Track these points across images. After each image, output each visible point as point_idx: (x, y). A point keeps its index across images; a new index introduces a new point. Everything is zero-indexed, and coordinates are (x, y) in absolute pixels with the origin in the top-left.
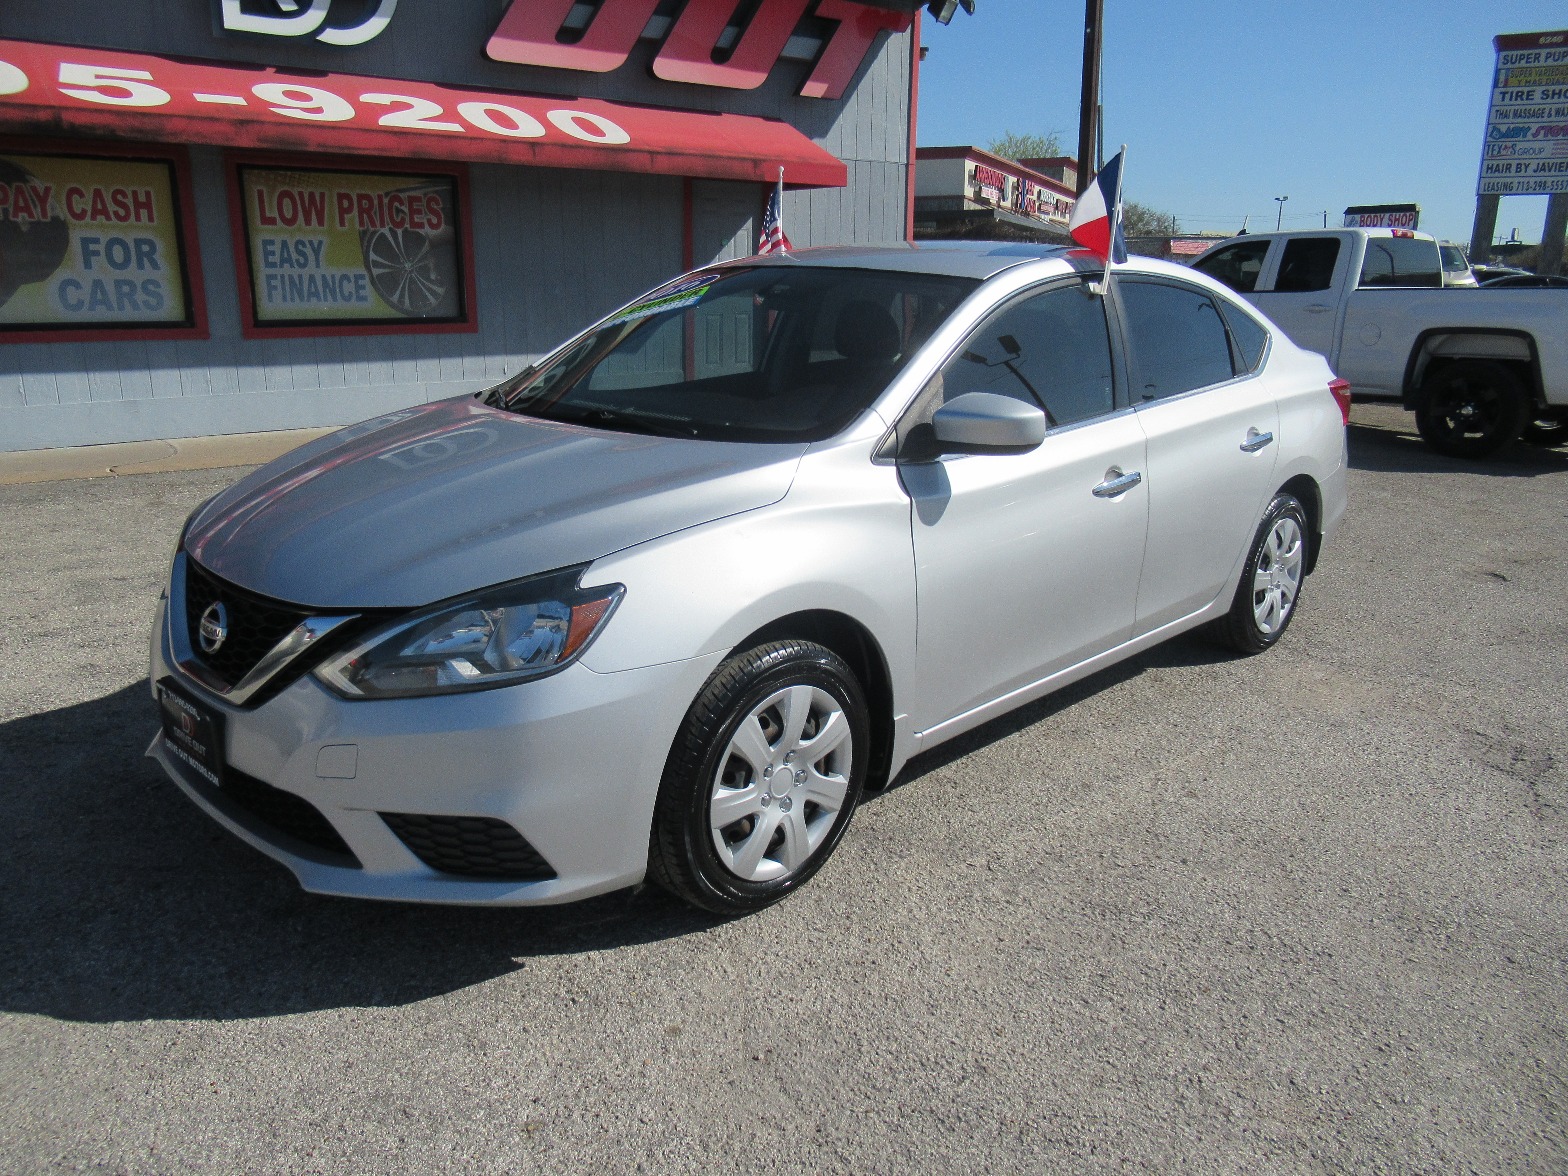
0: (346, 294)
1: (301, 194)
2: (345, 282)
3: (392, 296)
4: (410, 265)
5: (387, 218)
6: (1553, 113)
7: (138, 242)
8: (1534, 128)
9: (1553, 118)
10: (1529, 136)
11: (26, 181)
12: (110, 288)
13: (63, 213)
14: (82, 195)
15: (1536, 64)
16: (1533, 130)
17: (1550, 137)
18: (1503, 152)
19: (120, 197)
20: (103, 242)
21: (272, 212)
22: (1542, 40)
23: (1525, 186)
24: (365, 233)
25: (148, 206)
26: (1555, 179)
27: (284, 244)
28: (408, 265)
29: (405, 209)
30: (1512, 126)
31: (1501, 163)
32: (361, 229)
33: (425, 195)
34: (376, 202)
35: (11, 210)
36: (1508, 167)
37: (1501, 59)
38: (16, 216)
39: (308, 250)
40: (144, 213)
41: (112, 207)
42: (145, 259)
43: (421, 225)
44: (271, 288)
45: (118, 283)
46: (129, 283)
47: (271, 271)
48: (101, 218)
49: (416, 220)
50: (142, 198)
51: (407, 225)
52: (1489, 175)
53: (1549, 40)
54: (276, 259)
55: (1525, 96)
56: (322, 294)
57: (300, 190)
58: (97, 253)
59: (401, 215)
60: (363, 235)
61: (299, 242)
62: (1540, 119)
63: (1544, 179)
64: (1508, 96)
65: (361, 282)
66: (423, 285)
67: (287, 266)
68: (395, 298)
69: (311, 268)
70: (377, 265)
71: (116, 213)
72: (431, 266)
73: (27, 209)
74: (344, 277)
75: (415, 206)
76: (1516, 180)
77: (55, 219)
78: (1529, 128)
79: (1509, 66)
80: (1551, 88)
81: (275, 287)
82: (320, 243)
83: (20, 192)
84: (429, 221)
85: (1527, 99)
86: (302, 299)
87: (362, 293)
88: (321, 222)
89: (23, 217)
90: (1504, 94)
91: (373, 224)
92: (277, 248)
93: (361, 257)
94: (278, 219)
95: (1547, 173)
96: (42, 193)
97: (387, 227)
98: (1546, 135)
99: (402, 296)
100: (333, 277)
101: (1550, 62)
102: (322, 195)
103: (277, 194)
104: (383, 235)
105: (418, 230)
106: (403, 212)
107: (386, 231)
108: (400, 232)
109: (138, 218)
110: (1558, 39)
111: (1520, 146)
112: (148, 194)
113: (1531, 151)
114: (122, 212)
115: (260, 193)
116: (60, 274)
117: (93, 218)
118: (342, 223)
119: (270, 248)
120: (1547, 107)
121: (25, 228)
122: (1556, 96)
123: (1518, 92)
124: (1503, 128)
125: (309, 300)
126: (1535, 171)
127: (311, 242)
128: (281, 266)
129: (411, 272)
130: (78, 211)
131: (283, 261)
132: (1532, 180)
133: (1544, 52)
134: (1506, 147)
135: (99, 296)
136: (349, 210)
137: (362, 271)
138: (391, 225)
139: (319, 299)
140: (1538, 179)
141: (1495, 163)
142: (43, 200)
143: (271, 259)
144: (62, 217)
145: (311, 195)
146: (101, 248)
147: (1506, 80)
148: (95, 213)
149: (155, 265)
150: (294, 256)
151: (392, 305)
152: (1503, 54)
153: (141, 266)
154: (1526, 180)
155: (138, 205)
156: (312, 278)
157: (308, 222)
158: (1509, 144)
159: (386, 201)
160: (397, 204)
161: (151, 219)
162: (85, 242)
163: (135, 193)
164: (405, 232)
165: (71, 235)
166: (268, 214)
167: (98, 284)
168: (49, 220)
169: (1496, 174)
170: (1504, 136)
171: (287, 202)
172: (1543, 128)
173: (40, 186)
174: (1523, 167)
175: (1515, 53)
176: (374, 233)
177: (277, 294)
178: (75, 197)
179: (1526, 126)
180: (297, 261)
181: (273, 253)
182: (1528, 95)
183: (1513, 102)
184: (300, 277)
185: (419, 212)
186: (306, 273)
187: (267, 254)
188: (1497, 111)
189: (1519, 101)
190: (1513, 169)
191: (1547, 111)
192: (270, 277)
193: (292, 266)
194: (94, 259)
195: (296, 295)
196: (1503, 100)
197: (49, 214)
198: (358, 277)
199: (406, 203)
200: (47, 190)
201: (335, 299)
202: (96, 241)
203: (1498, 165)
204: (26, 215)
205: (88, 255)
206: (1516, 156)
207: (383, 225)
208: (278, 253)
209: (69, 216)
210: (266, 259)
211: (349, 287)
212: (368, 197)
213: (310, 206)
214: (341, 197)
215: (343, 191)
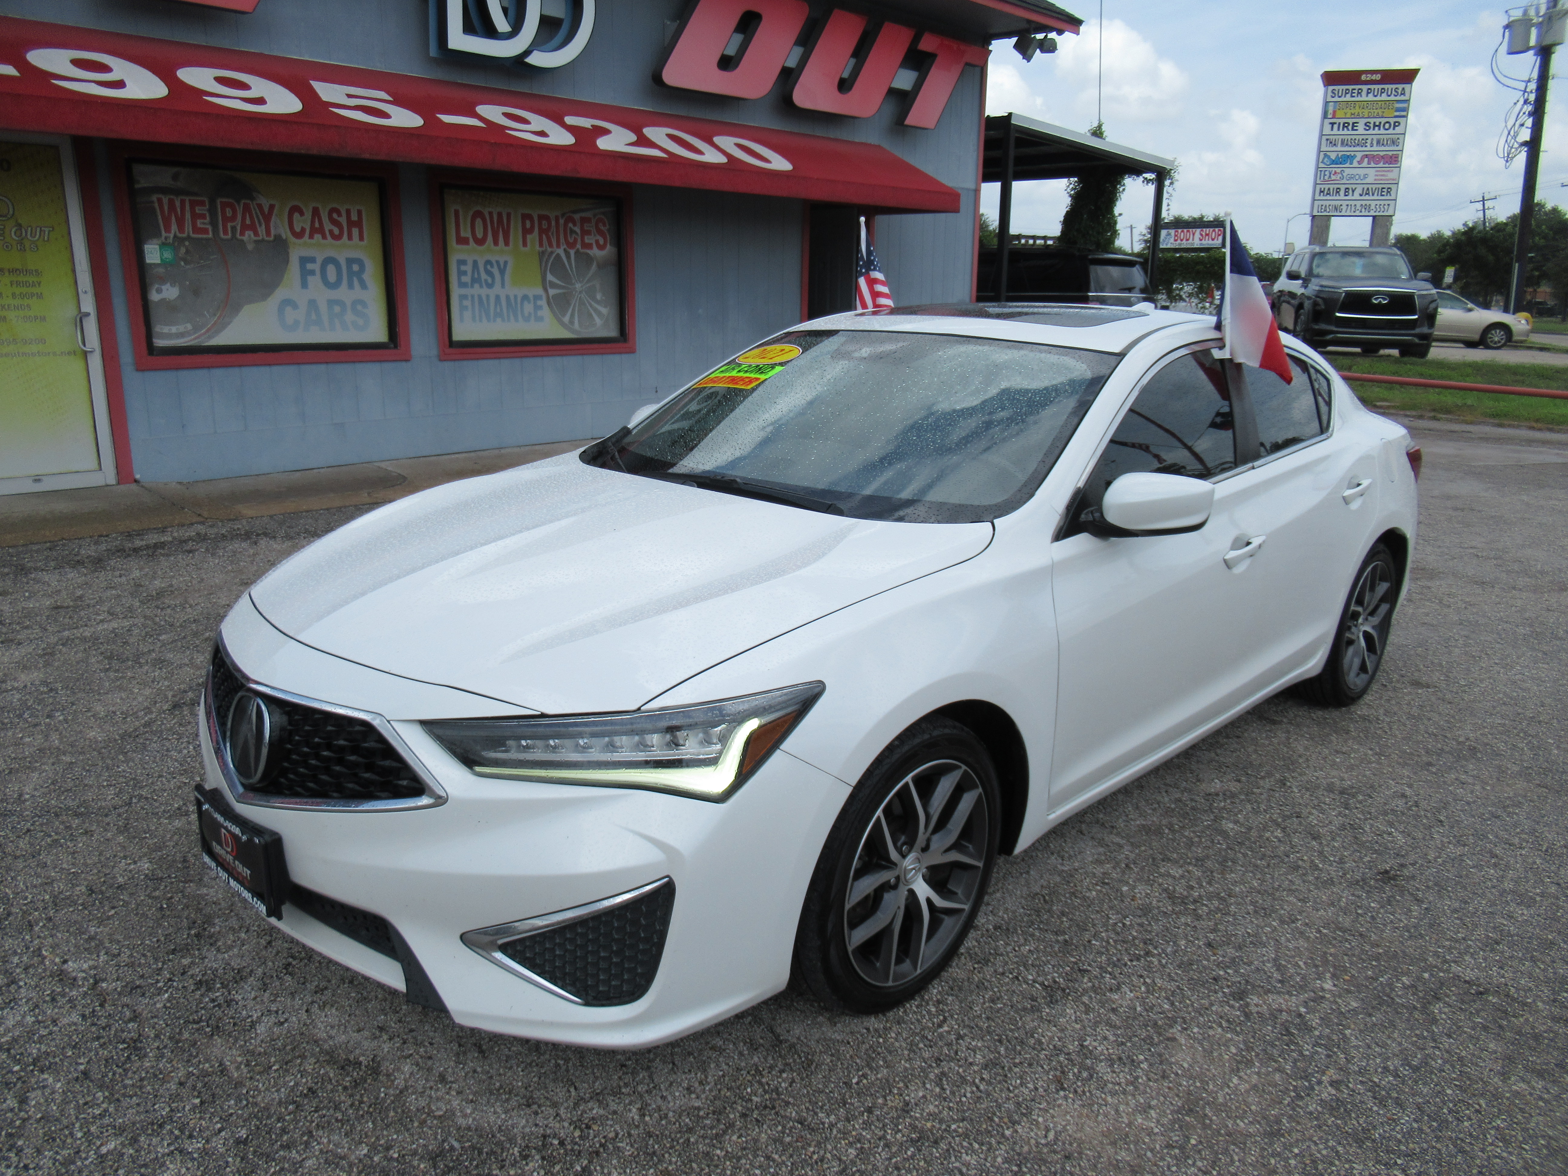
0: (526, 314)
1: (491, 214)
2: (526, 303)
3: (564, 315)
4: (580, 285)
5: (562, 240)
6: (1375, 143)
7: (350, 261)
8: (1359, 155)
9: (1375, 148)
10: (1355, 164)
11: (252, 199)
12: (323, 307)
13: (285, 233)
14: (302, 214)
15: (1359, 99)
16: (1358, 158)
17: (1373, 165)
18: (1333, 177)
19: (335, 216)
20: (319, 261)
21: (466, 233)
22: (1363, 77)
23: (1353, 209)
24: (543, 253)
25: (359, 224)
26: (1378, 203)
27: (475, 263)
28: (578, 286)
29: (577, 229)
30: (1340, 154)
31: (1331, 187)
32: (541, 249)
33: (595, 216)
34: (553, 223)
35: (239, 228)
36: (1338, 191)
37: (1330, 94)
38: (242, 234)
39: (495, 271)
40: (355, 231)
41: (328, 226)
42: (355, 279)
43: (589, 246)
44: (463, 308)
45: (331, 303)
46: (340, 303)
47: (463, 291)
48: (318, 237)
49: (587, 241)
50: (354, 217)
51: (579, 246)
52: (1322, 198)
53: (1369, 77)
54: (466, 279)
55: (1350, 128)
56: (505, 314)
57: (490, 210)
58: (312, 273)
59: (574, 235)
60: (542, 254)
61: (488, 262)
62: (1364, 149)
63: (1368, 203)
64: (1336, 126)
65: (539, 303)
66: (591, 306)
67: (476, 286)
68: (566, 319)
69: (497, 289)
70: (553, 285)
71: (331, 232)
72: (598, 286)
73: (253, 228)
74: (525, 298)
75: (586, 227)
76: (1344, 203)
77: (278, 238)
78: (1355, 156)
79: (1336, 99)
80: (1372, 121)
81: (466, 307)
82: (506, 263)
83: (247, 208)
84: (597, 242)
85: (1353, 129)
86: (489, 321)
87: (539, 313)
88: (507, 243)
89: (249, 236)
90: (1333, 124)
91: (551, 245)
92: (468, 268)
93: (539, 277)
94: (471, 240)
95: (1372, 198)
96: (266, 210)
97: (562, 248)
98: (1369, 163)
99: (572, 315)
100: (516, 297)
101: (1371, 97)
102: (509, 215)
103: (471, 213)
104: (558, 255)
105: (589, 251)
106: (577, 234)
107: (561, 251)
108: (572, 252)
109: (350, 238)
110: (1378, 77)
111: (1347, 171)
112: (360, 213)
113: (1357, 177)
114: (336, 231)
115: (457, 213)
116: (280, 293)
117: (311, 237)
118: (525, 244)
119: (463, 268)
120: (1370, 137)
121: (250, 247)
122: (1377, 128)
123: (1344, 123)
124: (1333, 156)
125: (494, 321)
126: (1361, 195)
127: (497, 262)
128: (472, 286)
129: (581, 292)
130: (298, 229)
131: (474, 280)
132: (1358, 203)
133: (1365, 88)
134: (1336, 173)
135: (314, 317)
136: (531, 231)
137: (540, 291)
138: (565, 246)
139: (503, 320)
140: (1364, 203)
141: (1327, 187)
142: (267, 218)
143: (464, 279)
144: (284, 237)
145: (500, 215)
146: (316, 267)
147: (1334, 112)
148: (313, 231)
149: (364, 286)
150: (484, 276)
151: (563, 324)
152: (1331, 88)
153: (351, 286)
154: (1353, 203)
155: (351, 224)
156: (498, 297)
157: (496, 243)
158: (1338, 170)
159: (562, 221)
160: (570, 225)
161: (361, 238)
162: (304, 261)
163: (348, 212)
164: (577, 252)
165: (290, 254)
166: (463, 234)
167: (312, 303)
168: (272, 238)
169: (1328, 197)
170: (1333, 162)
171: (479, 222)
172: (1367, 156)
173: (265, 203)
174: (1350, 192)
175: (1341, 87)
176: (552, 253)
177: (467, 314)
178: (296, 216)
179: (1352, 154)
180: (486, 281)
181: (465, 273)
182: (1353, 126)
183: (1341, 132)
184: (488, 296)
185: (588, 233)
186: (492, 293)
187: (461, 273)
188: (1327, 140)
189: (1346, 132)
190: (1342, 192)
191: (1369, 141)
192: (463, 297)
193: (481, 286)
194: (310, 279)
195: (483, 314)
196: (1332, 129)
197: (273, 232)
198: (537, 298)
199: (578, 224)
200: (272, 207)
201: (517, 320)
202: (313, 260)
203: (1329, 189)
204: (251, 233)
205: (305, 274)
206: (1344, 181)
207: (558, 246)
208: (469, 273)
209: (289, 233)
210: (459, 279)
211: (528, 308)
212: (547, 218)
213: (498, 227)
214: (525, 217)
215: (527, 211)
